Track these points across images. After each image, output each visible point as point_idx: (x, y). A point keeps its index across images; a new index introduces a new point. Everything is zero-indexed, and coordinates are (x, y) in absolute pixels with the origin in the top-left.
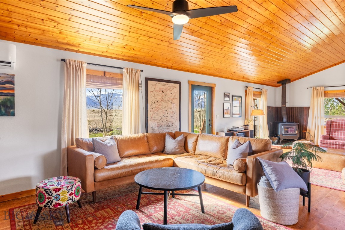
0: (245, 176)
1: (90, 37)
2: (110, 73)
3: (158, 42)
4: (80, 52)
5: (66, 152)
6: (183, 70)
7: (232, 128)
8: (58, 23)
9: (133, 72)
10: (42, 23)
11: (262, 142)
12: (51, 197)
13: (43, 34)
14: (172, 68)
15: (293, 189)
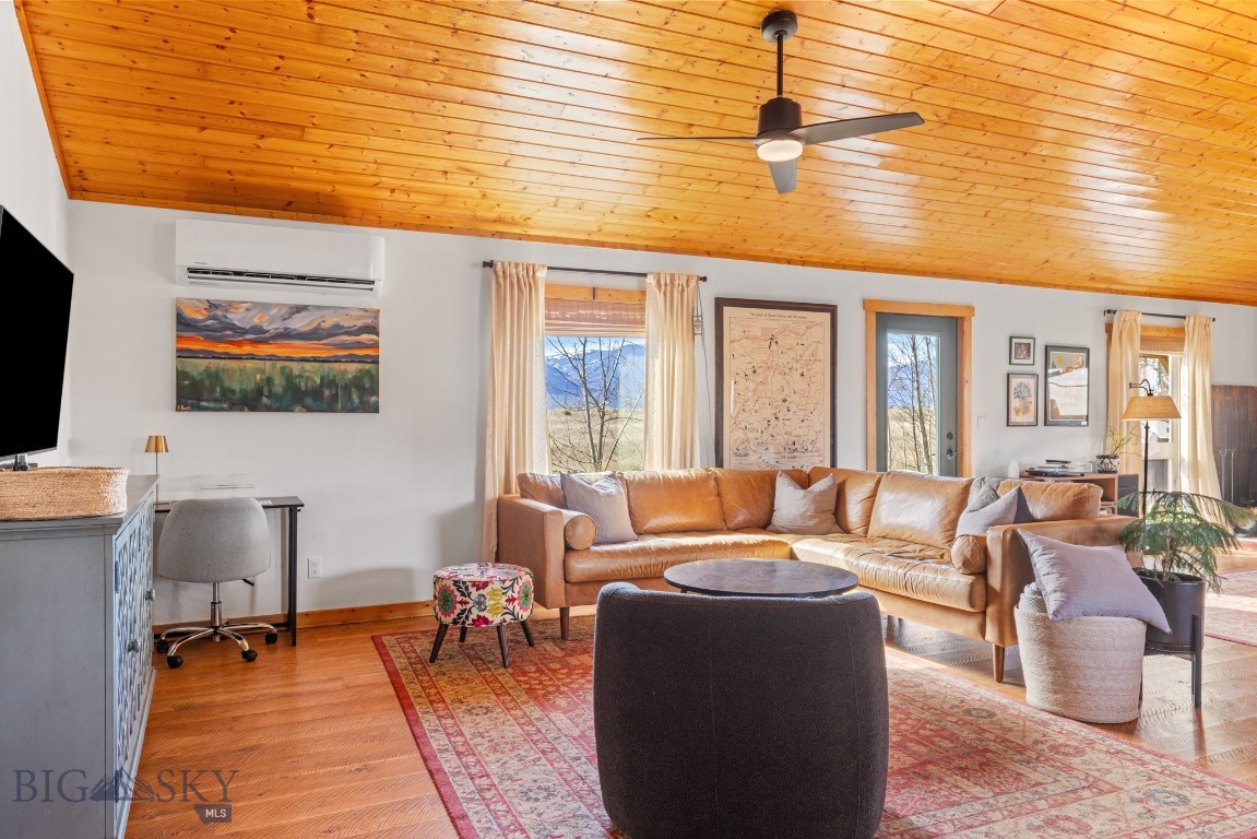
0: (984, 585)
1: (554, 199)
2: (609, 292)
3: (747, 192)
4: (530, 238)
5: (495, 511)
6: (845, 267)
7: (1044, 464)
8: (480, 175)
9: (676, 283)
10: (443, 180)
11: (1065, 493)
12: (468, 599)
13: (442, 204)
14: (804, 263)
15: (1115, 618)
